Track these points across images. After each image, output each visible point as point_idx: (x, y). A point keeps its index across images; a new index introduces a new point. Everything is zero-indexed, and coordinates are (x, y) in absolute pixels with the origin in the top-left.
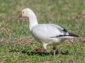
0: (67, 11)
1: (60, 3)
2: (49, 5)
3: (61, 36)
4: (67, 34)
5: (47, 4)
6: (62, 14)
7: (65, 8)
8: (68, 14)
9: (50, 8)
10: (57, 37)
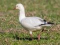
0: (57, 9)
1: (52, 3)
2: (44, 4)
3: (42, 25)
4: (47, 23)
5: (43, 4)
6: (53, 11)
7: (56, 7)
8: (58, 11)
9: (45, 6)
10: (40, 25)
